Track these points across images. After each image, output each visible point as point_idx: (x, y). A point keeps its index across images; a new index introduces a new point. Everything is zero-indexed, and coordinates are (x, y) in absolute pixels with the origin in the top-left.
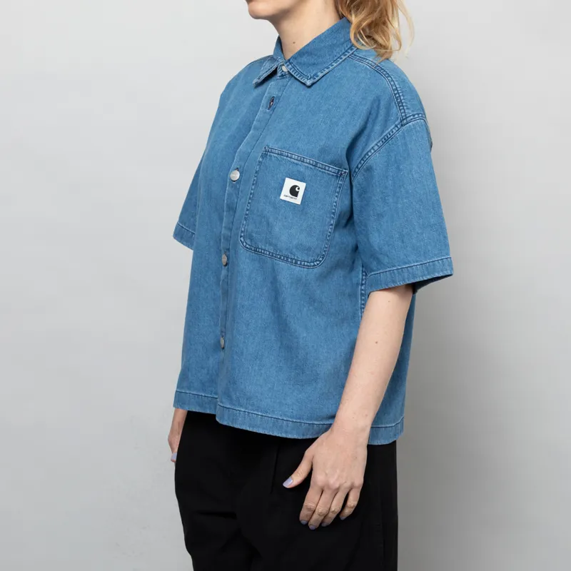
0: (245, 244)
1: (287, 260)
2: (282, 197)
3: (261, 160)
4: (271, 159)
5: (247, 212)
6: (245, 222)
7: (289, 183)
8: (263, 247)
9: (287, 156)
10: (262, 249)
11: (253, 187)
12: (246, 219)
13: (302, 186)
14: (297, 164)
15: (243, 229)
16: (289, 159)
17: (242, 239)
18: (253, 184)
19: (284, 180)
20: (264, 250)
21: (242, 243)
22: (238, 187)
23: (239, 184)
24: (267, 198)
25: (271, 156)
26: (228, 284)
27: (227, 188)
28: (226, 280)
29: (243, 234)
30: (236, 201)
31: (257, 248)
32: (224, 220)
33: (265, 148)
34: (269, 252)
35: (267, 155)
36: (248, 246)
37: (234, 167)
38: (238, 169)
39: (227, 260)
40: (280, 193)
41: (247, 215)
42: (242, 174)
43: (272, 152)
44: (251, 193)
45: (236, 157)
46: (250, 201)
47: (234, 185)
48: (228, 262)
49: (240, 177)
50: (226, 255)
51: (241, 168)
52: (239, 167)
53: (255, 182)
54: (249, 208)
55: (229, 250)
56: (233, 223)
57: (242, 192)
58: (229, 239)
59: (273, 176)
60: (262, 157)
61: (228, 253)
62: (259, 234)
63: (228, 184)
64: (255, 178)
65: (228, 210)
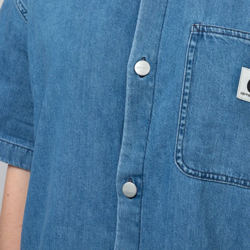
0: (185, 168)
2: (239, 96)
3: (193, 43)
4: (212, 42)
5: (183, 122)
6: (181, 137)
7: (246, 74)
8: (216, 171)
9: (238, 37)
10: (213, 174)
11: (188, 84)
12: (181, 132)
15: (179, 148)
16: (241, 40)
17: (180, 161)
18: (187, 80)
19: (239, 71)
20: (218, 175)
21: (182, 167)
22: (151, 84)
23: (151, 80)
24: (218, 99)
25: (211, 37)
26: (138, 225)
27: (128, 88)
28: (133, 219)
29: (180, 155)
30: (150, 105)
31: (206, 173)
32: (124, 134)
33: (195, 26)
34: (227, 177)
35: (203, 36)
36: (190, 171)
37: (135, 55)
38: (144, 59)
39: (138, 191)
40: (235, 91)
41: (183, 125)
42: (154, 66)
43: (211, 32)
44: (185, 94)
45: (135, 40)
46: (185, 105)
47: (142, 82)
48: (139, 193)
49: (151, 70)
50: (136, 184)
51: (149, 57)
52: (146, 56)
53: (190, 77)
54: (185, 115)
55: (141, 176)
56: (147, 138)
57: (160, 91)
58: (141, 160)
59: (222, 66)
60: (194, 40)
61: (139, 181)
62: (209, 152)
63: (128, 82)
64: (189, 71)
65: (134, 119)
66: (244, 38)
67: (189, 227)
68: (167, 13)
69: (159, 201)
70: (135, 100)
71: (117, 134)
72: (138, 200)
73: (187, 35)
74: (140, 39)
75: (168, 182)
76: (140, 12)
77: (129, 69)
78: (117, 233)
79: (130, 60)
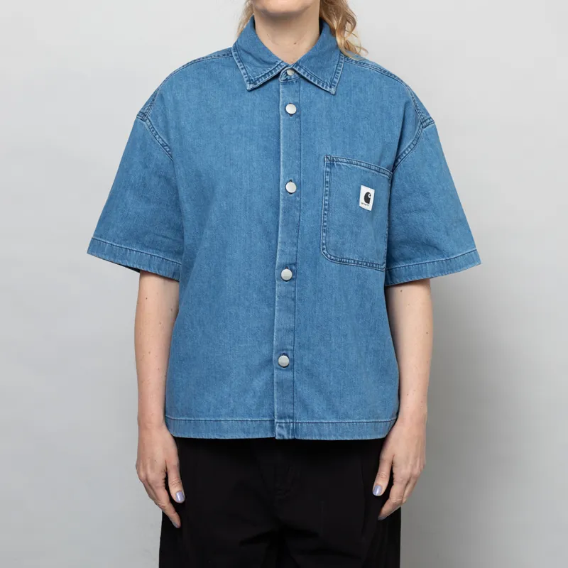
0: (329, 256)
1: (373, 266)
2: (360, 205)
4: (340, 168)
5: (325, 224)
6: (324, 234)
7: (364, 190)
8: (348, 257)
9: (357, 165)
10: (346, 259)
11: (327, 198)
12: (324, 231)
13: (372, 192)
14: (366, 172)
15: (324, 242)
17: (325, 251)
18: (326, 195)
19: (360, 188)
20: (349, 259)
21: (326, 255)
22: (298, 199)
23: (298, 196)
24: (347, 207)
25: (340, 165)
26: (294, 299)
27: (281, 202)
28: (289, 296)
29: (324, 247)
30: (298, 214)
31: (342, 259)
32: (280, 235)
33: (327, 158)
34: (354, 261)
35: (334, 164)
36: (332, 257)
37: (284, 178)
38: (291, 181)
39: (293, 275)
40: (358, 201)
41: (325, 226)
42: (299, 185)
43: (339, 161)
44: (325, 205)
45: (282, 168)
46: (326, 212)
47: (291, 197)
48: (294, 277)
49: (297, 189)
50: (291, 270)
51: (294, 179)
52: (292, 179)
53: (328, 193)
54: (326, 219)
55: (295, 264)
56: (298, 237)
57: (305, 204)
58: (295, 253)
59: (349, 185)
60: (329, 167)
61: (294, 268)
62: (343, 244)
63: (281, 197)
64: (327, 189)
65: (286, 224)
66: (360, 166)
67: (334, 296)
68: (302, 148)
69: (309, 281)
70: (286, 211)
71: (274, 236)
72: (293, 282)
73: (322, 163)
74: (285, 167)
75: (316, 267)
76: (281, 147)
77: (281, 189)
78: (276, 308)
79: (281, 182)
